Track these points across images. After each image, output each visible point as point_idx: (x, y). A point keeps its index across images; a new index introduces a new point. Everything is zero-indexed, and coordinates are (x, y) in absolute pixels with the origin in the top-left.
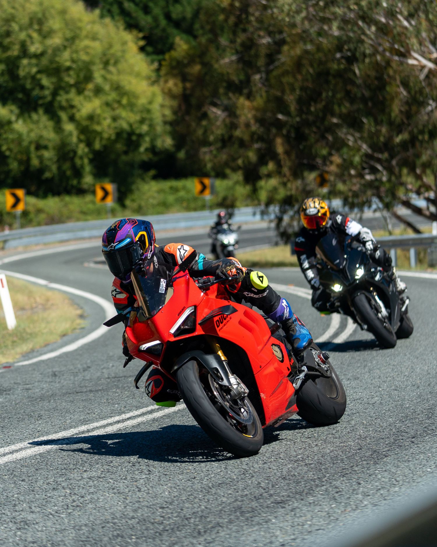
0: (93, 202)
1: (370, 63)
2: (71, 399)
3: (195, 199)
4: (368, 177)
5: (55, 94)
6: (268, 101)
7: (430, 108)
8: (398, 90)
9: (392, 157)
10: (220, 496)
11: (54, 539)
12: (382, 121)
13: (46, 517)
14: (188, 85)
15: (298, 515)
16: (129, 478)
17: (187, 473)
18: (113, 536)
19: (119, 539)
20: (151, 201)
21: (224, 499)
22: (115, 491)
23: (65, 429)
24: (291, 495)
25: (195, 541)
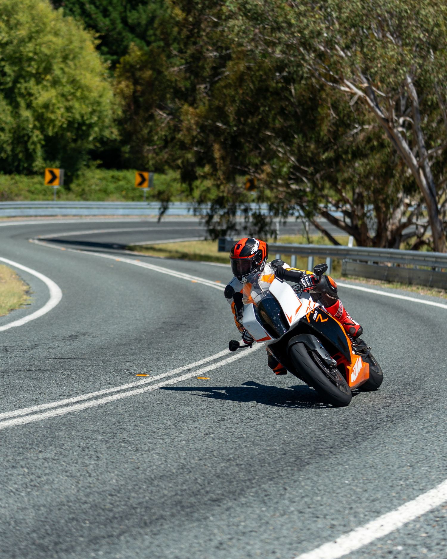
0: (41, 184)
1: (306, 84)
2: (23, 376)
3: (134, 189)
4: (294, 187)
5: (16, 81)
6: (210, 109)
7: (355, 131)
8: (329, 111)
9: (317, 171)
10: (162, 488)
11: (17, 516)
12: (311, 138)
13: (8, 495)
14: (139, 88)
15: (232, 515)
16: (79, 462)
17: (131, 463)
18: (69, 518)
19: (75, 523)
20: (93, 187)
21: (166, 492)
22: (68, 474)
23: (20, 408)
24: (225, 493)
25: (142, 531)
